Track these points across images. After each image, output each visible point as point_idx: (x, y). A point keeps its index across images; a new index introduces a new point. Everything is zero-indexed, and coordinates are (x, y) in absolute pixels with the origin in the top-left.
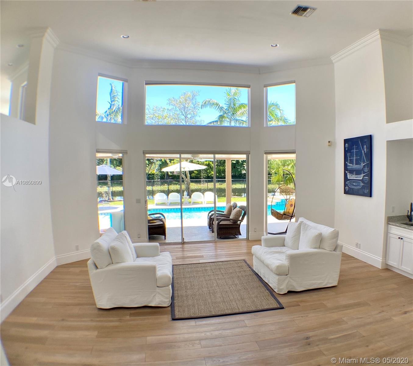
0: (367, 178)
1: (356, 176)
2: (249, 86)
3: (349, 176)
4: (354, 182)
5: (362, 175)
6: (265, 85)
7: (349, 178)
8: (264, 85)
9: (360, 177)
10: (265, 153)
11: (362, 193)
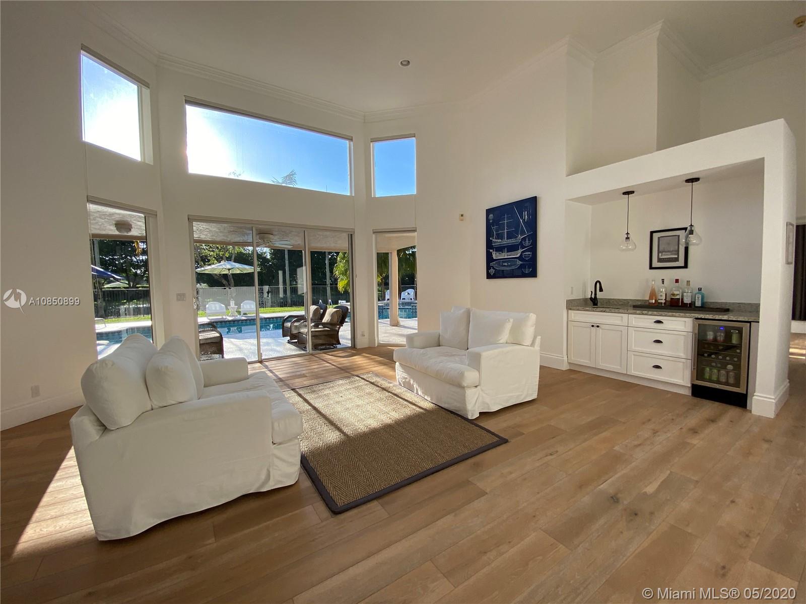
0: (529, 253)
1: (509, 253)
2: (350, 138)
3: (495, 255)
4: (505, 262)
5: (520, 251)
6: (373, 139)
7: (494, 258)
8: (371, 139)
9: (518, 254)
10: (374, 233)
11: (521, 274)
